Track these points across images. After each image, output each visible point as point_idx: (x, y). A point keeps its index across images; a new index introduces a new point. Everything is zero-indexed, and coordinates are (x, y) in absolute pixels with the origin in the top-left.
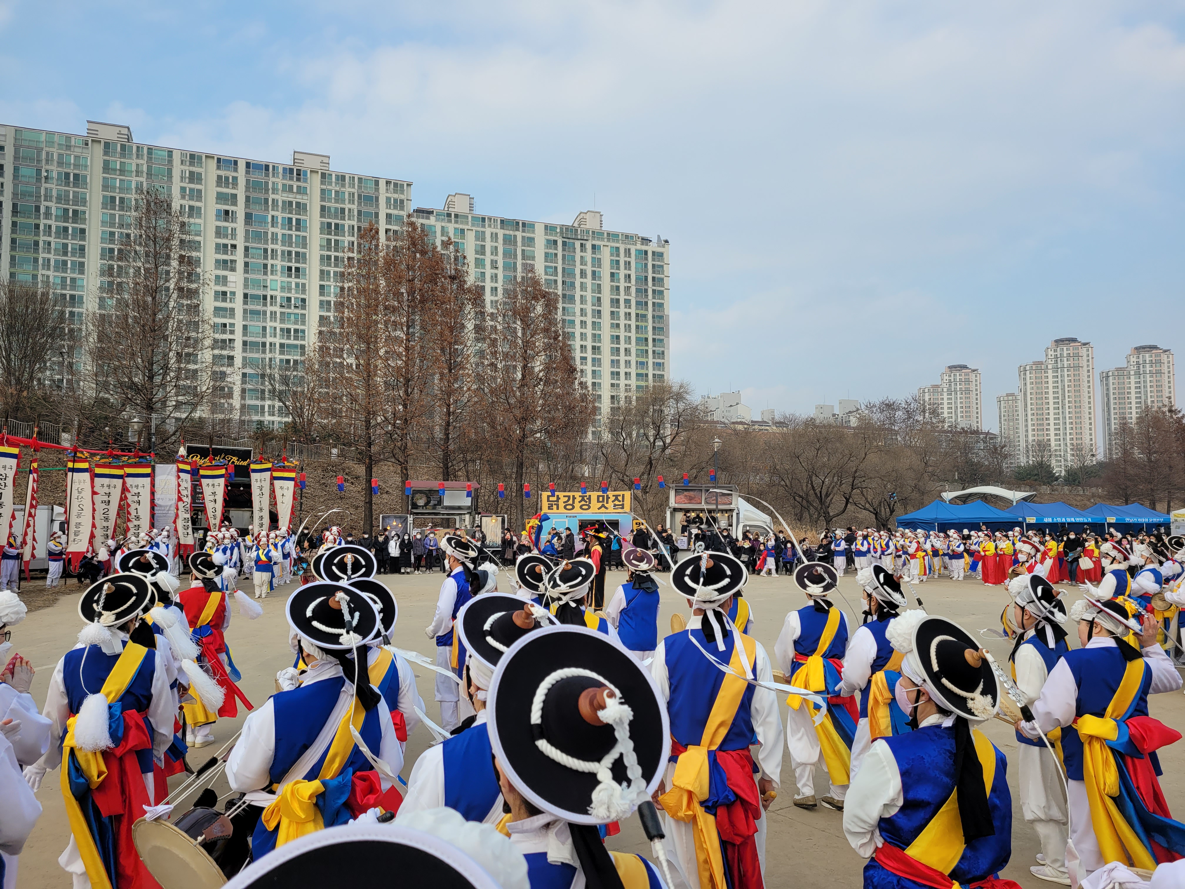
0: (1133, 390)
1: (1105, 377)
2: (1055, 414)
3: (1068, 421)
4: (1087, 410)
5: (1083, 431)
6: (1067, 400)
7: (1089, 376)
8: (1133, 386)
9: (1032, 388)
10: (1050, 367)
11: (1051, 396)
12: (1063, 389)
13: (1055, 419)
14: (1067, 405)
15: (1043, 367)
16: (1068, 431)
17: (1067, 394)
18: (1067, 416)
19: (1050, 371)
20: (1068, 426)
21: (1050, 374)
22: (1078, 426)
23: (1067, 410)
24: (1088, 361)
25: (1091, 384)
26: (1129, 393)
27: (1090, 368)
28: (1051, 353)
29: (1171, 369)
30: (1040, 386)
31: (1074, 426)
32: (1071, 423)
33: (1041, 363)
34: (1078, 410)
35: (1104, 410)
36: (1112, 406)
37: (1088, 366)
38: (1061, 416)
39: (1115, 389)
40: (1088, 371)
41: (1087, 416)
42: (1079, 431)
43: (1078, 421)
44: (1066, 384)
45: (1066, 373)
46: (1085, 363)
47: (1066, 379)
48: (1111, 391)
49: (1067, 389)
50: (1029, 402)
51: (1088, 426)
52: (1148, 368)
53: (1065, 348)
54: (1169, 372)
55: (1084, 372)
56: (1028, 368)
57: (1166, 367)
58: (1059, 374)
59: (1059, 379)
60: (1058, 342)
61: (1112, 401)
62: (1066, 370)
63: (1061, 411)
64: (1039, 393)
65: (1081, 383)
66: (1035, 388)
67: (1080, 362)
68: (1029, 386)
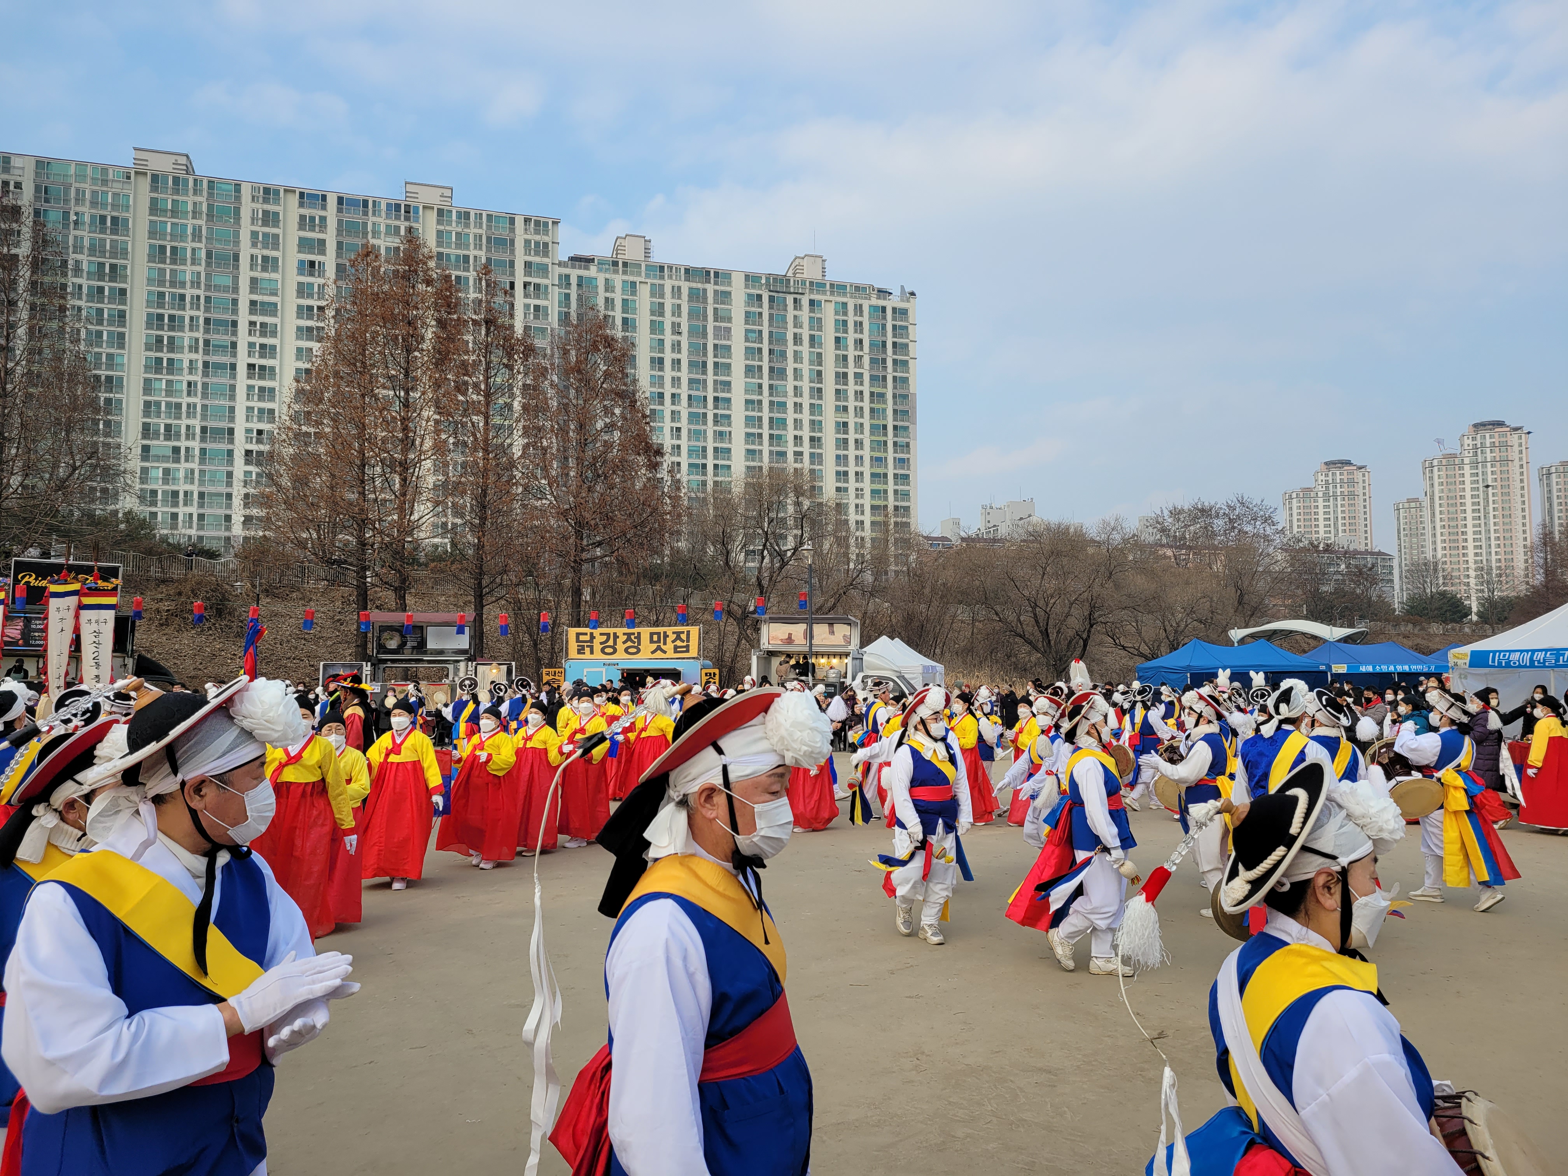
1: (1546, 474)
2: (1474, 526)
3: (1493, 536)
4: (1520, 521)
5: (1514, 549)
6: (1491, 506)
7: (1522, 474)
9: (1442, 491)
10: (1467, 461)
11: (1468, 501)
12: (1486, 492)
13: (1475, 533)
14: (1492, 513)
15: (1457, 461)
16: (1493, 550)
17: (1491, 499)
18: (1492, 528)
19: (1467, 467)
20: (1493, 543)
21: (1467, 470)
22: (1508, 542)
23: (1492, 521)
24: (1521, 452)
25: (1525, 484)
27: (1524, 462)
28: (1468, 442)
30: (1452, 487)
31: (1501, 542)
32: (1498, 538)
33: (1454, 456)
34: (1507, 520)
36: (1556, 515)
37: (1521, 459)
38: (1483, 529)
39: (1560, 490)
40: (1521, 467)
41: (1520, 528)
42: (1509, 549)
43: (1508, 535)
44: (1490, 485)
45: (1489, 469)
46: (1516, 456)
47: (1490, 477)
48: (1555, 494)
49: (1491, 491)
50: (1438, 509)
51: (1521, 543)
53: (1487, 435)
55: (1515, 468)
56: (1435, 463)
58: (1480, 471)
59: (1480, 478)
60: (1478, 426)
61: (1556, 508)
62: (1489, 464)
63: (1482, 521)
64: (1452, 498)
65: (1511, 482)
66: (1446, 490)
67: (1509, 454)
68: (1437, 488)
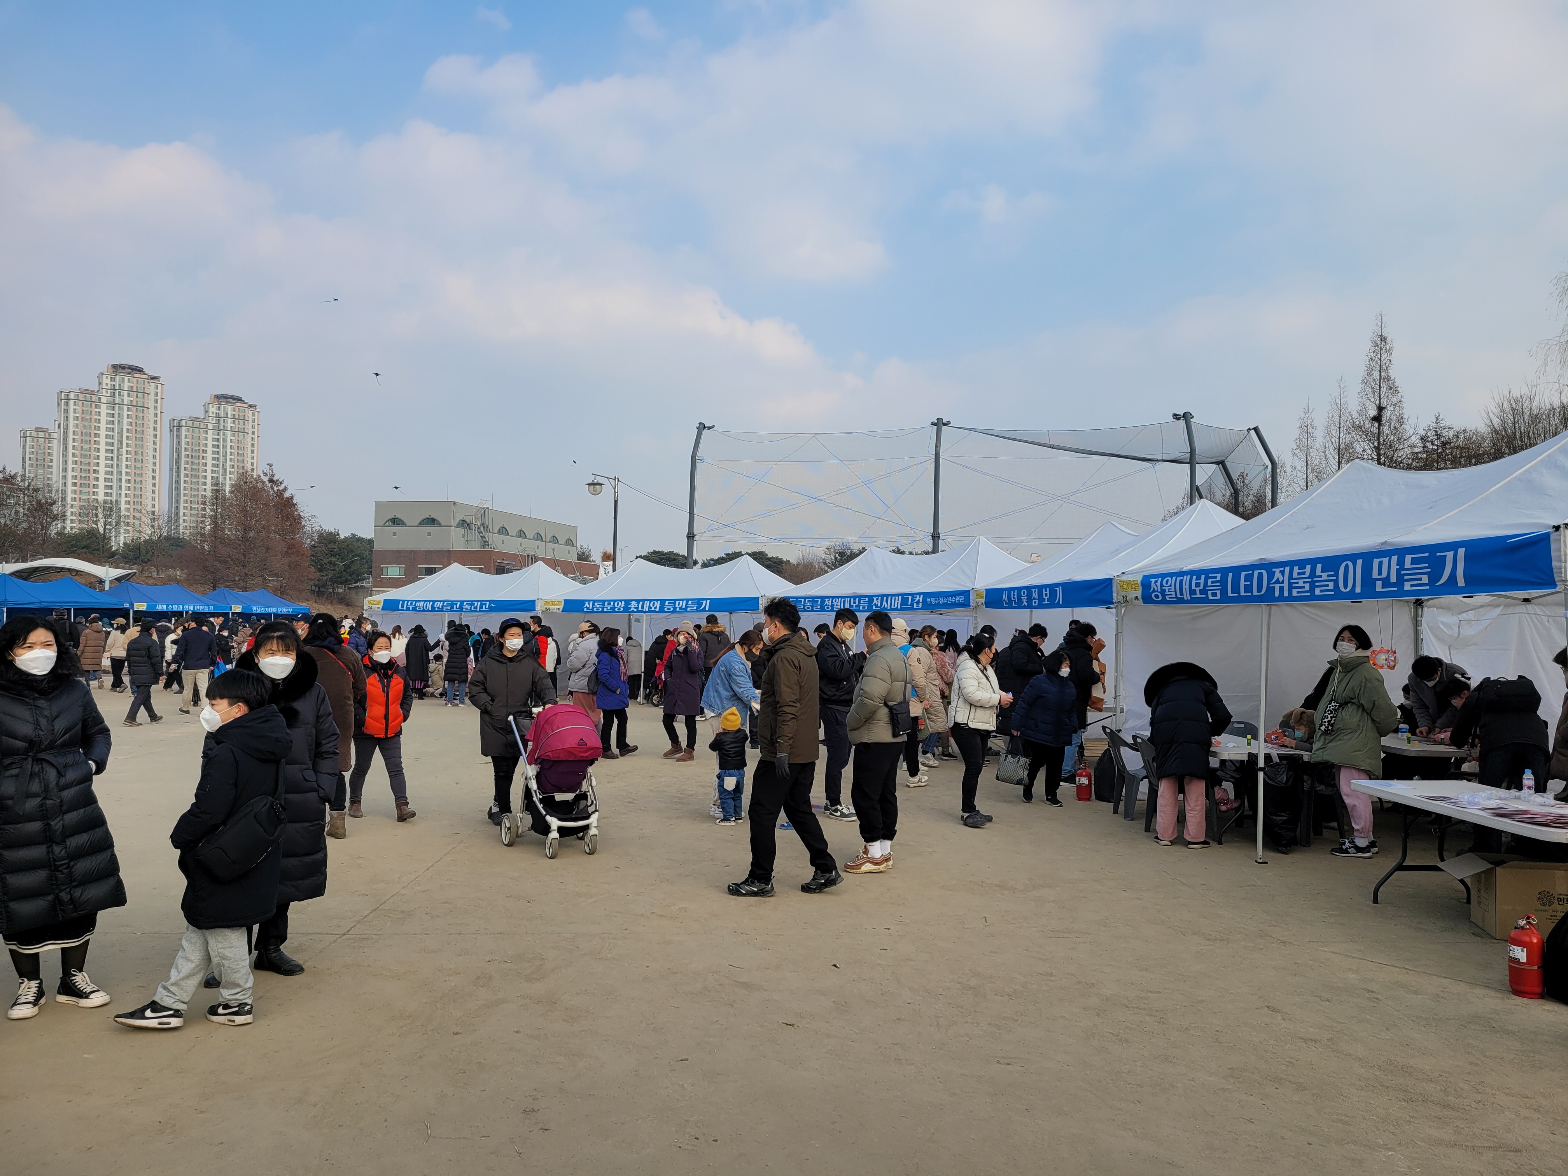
0: (210, 449)
1: (176, 426)
2: (106, 466)
3: (124, 478)
4: (150, 467)
5: (143, 493)
6: (125, 448)
7: (156, 422)
8: (210, 443)
9: (77, 426)
10: (104, 400)
11: (103, 440)
12: (121, 434)
13: (106, 473)
14: (124, 456)
15: (95, 398)
16: (123, 492)
17: (125, 441)
18: (124, 470)
19: (103, 406)
20: (124, 485)
21: (104, 409)
22: (138, 486)
23: (124, 463)
24: (156, 401)
25: (158, 433)
26: (205, 451)
27: (159, 412)
28: (106, 381)
29: (256, 430)
30: (87, 424)
31: (132, 485)
32: (129, 481)
33: (91, 392)
34: (139, 465)
35: (171, 469)
36: (183, 466)
37: (155, 408)
38: (115, 470)
39: (188, 443)
40: (156, 415)
41: (150, 474)
42: (138, 493)
43: (138, 479)
44: (125, 428)
45: (126, 413)
46: (151, 404)
47: (125, 420)
48: (183, 446)
49: (125, 434)
50: (71, 444)
51: (150, 488)
52: (229, 423)
53: (126, 379)
54: (253, 433)
55: (150, 415)
56: (72, 396)
57: (250, 427)
58: (116, 412)
59: (116, 420)
60: (118, 368)
61: (183, 459)
62: (125, 407)
63: (115, 462)
64: (86, 434)
65: (145, 429)
66: (81, 426)
67: (146, 401)
68: (72, 422)
